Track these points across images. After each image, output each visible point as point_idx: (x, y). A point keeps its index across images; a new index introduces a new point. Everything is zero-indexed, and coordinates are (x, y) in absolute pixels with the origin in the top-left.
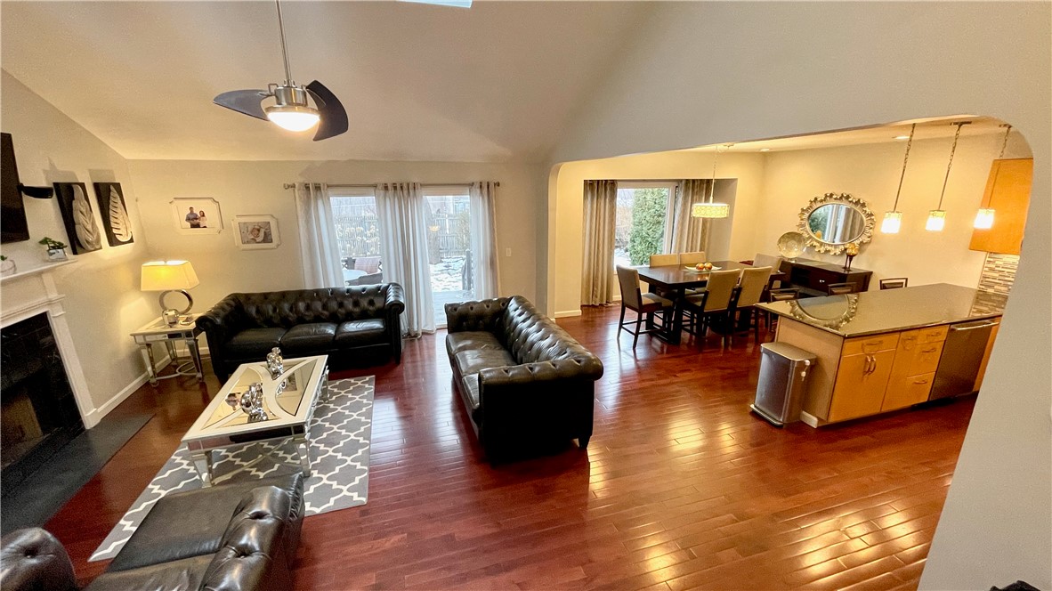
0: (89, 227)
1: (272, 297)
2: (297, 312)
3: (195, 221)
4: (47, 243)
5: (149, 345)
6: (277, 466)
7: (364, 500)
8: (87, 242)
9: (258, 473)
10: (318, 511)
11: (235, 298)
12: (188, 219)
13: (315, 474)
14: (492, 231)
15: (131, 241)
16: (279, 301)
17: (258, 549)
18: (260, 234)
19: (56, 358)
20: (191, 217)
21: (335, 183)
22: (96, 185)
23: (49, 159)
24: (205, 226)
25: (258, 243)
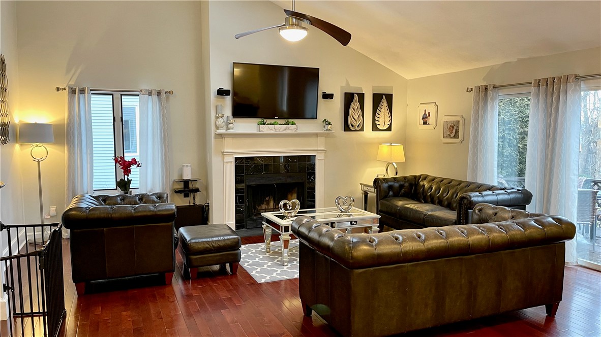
0: (356, 117)
3: (425, 120)
4: (325, 122)
5: (366, 193)
8: (352, 125)
15: (388, 129)
18: (453, 131)
20: (424, 117)
22: (375, 95)
23: (347, 80)
24: (429, 124)
25: (451, 138)
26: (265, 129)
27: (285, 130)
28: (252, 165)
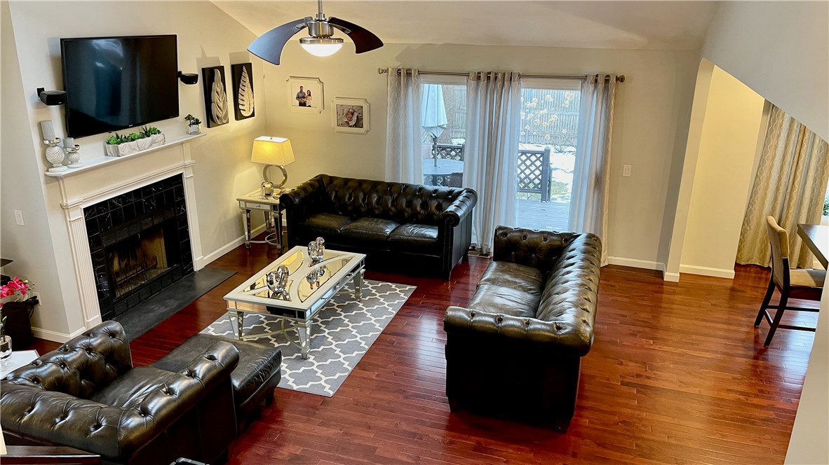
0: (221, 105)
1: (350, 184)
2: (369, 203)
3: (302, 100)
4: (189, 119)
5: (248, 211)
6: (289, 343)
7: (332, 393)
8: (218, 117)
9: (275, 343)
10: (295, 387)
11: (320, 179)
12: (298, 98)
13: (311, 359)
14: (606, 140)
15: (253, 115)
16: (355, 189)
17: (200, 377)
18: (353, 118)
19: (183, 211)
20: (301, 95)
21: (428, 69)
22: (233, 67)
23: (202, 48)
24: (310, 106)
25: (351, 126)
26: (126, 151)
27: (151, 145)
28: (108, 214)
